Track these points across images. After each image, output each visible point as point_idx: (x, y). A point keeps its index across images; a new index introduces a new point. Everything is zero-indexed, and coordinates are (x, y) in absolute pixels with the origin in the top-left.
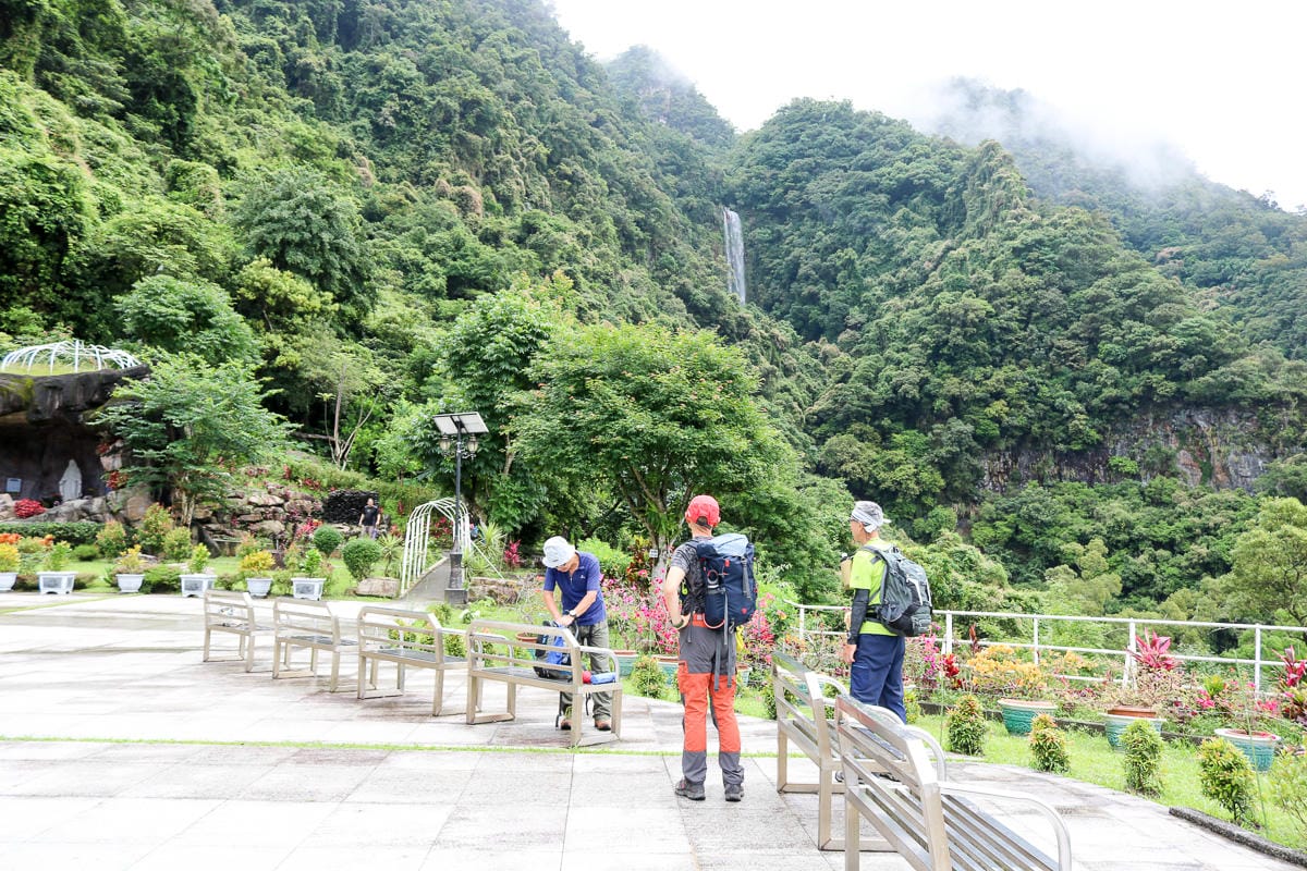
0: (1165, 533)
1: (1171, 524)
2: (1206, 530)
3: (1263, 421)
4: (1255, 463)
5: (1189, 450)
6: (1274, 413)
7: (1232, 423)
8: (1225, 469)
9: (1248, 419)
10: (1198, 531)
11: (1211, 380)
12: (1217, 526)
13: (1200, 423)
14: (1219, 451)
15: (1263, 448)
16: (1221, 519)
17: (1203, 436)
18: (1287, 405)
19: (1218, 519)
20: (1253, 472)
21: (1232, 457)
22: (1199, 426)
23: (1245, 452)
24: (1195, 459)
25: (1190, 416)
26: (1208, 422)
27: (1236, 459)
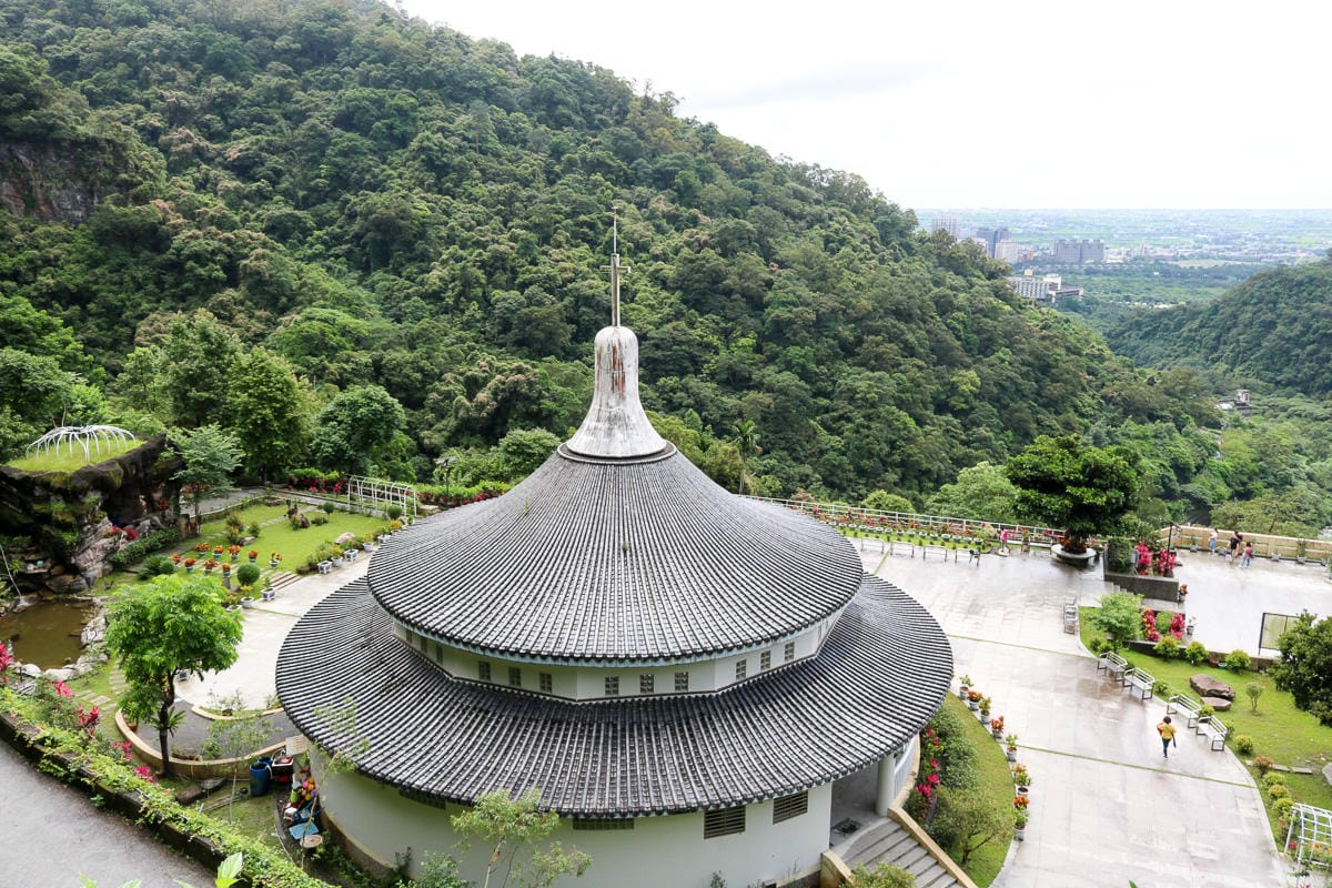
0: (8, 265)
1: (12, 256)
2: (47, 262)
3: (80, 161)
4: (74, 197)
5: (11, 182)
6: (91, 155)
7: (51, 160)
8: (47, 202)
9: (66, 158)
10: (40, 262)
11: (34, 120)
12: (57, 258)
13: (21, 157)
14: (42, 186)
15: (80, 184)
16: (59, 251)
17: (25, 170)
18: (103, 150)
19: (55, 251)
20: (73, 205)
21: (54, 191)
22: (20, 161)
23: (64, 187)
24: (18, 191)
25: (10, 150)
26: (29, 157)
27: (58, 193)
